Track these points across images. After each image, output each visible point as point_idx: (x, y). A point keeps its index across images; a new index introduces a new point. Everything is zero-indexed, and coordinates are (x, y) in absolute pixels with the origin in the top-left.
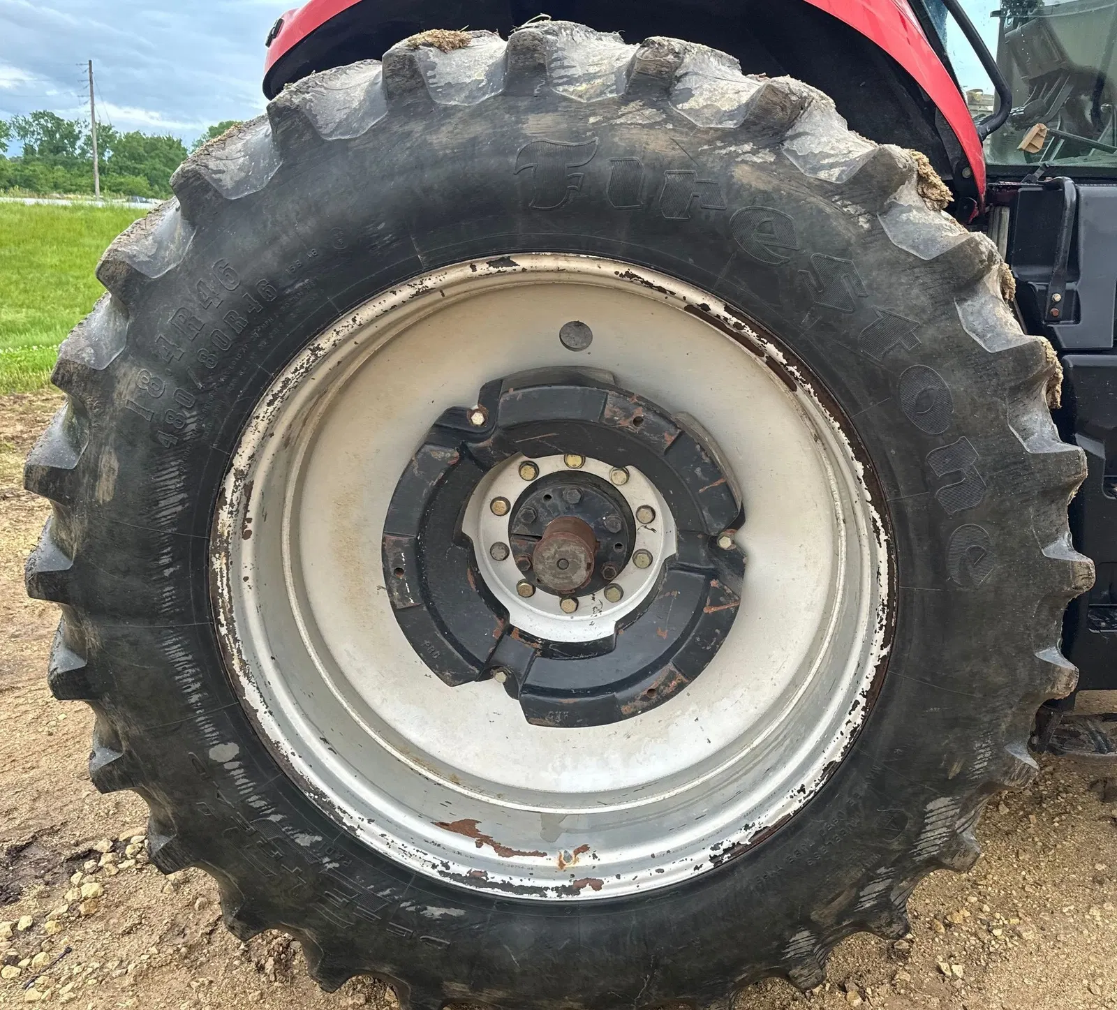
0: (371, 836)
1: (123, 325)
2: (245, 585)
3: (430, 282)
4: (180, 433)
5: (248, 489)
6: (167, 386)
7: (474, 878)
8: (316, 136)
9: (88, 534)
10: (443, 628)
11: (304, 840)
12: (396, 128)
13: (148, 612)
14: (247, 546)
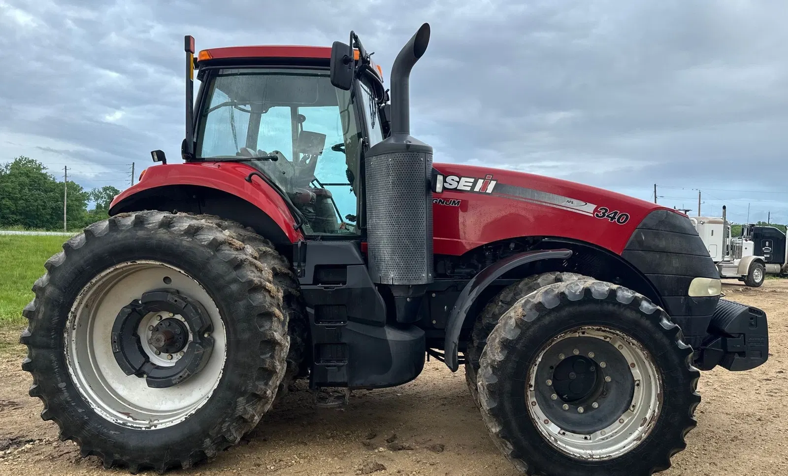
0: (98, 411)
1: (49, 277)
2: (73, 342)
3: (117, 267)
4: (59, 302)
5: (75, 317)
6: (57, 291)
7: (124, 424)
8: (94, 236)
9: (35, 327)
10: (126, 358)
11: (80, 411)
12: (111, 234)
13: (47, 347)
14: (74, 332)
